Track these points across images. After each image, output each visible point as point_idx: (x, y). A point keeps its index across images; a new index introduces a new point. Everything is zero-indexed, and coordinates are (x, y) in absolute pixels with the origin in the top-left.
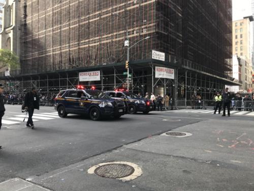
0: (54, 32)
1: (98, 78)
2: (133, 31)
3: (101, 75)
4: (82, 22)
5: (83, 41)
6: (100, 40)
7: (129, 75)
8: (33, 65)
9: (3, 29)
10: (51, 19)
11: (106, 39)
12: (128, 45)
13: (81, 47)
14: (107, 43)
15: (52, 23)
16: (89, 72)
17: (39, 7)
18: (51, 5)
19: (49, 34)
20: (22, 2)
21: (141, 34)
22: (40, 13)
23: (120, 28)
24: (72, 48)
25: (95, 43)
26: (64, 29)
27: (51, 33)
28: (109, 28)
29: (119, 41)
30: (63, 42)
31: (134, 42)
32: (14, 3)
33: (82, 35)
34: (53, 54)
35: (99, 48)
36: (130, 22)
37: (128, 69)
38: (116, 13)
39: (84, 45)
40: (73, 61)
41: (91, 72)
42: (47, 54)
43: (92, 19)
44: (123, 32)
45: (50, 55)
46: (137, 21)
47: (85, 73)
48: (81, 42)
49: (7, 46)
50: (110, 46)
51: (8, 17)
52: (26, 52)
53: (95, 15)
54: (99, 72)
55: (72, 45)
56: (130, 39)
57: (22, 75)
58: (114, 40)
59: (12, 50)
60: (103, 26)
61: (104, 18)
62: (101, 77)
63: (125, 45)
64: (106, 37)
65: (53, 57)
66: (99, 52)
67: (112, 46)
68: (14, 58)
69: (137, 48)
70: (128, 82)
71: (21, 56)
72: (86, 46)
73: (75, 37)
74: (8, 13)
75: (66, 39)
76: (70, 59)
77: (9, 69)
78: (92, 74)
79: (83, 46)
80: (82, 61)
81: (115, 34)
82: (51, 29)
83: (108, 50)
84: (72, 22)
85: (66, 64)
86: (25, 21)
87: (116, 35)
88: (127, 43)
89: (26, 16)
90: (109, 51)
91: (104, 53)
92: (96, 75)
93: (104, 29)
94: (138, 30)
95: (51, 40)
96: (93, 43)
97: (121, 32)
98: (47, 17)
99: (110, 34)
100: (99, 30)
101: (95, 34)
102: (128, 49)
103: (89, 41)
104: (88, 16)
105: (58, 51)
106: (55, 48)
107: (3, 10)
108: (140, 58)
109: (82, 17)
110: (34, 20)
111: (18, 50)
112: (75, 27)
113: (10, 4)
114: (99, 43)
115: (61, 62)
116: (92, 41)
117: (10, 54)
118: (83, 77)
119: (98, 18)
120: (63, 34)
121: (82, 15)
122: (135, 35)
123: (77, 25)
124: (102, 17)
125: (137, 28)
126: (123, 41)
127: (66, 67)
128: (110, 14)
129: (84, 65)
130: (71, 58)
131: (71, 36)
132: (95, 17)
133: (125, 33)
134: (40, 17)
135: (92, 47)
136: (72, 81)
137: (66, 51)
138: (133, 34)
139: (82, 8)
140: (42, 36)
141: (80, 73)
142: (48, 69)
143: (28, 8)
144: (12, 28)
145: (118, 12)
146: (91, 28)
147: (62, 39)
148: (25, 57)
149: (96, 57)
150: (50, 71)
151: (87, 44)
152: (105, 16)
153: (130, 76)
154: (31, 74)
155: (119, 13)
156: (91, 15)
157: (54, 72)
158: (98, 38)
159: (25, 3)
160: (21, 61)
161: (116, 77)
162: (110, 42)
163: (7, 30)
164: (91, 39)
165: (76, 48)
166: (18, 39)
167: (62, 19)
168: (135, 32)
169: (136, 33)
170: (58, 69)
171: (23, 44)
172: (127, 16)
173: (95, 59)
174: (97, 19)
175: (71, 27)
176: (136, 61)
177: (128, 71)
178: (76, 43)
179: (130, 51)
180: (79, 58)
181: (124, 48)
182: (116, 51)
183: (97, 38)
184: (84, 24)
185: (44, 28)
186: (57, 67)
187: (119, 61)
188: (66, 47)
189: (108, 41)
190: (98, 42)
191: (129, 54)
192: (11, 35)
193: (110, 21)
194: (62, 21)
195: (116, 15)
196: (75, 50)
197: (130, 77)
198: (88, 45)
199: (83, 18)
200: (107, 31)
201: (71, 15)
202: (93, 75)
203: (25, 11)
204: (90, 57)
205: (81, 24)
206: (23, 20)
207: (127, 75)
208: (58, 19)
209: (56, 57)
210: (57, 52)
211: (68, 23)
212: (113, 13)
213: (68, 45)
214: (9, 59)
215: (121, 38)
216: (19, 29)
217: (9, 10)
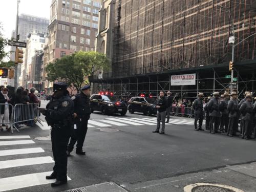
0: (146, 32)
1: (192, 82)
2: (241, 24)
3: (196, 78)
4: (177, 19)
5: (177, 40)
6: (197, 38)
7: (233, 79)
8: (123, 68)
9: (98, 33)
10: (144, 18)
11: (204, 36)
12: (233, 42)
13: (174, 47)
14: (206, 41)
15: (145, 23)
16: (183, 75)
17: (133, 7)
18: (145, 4)
19: (141, 34)
20: (117, 4)
21: (252, 27)
22: (133, 13)
23: (223, 22)
24: (164, 48)
25: (191, 41)
26: (157, 28)
27: (143, 33)
28: (210, 22)
29: (222, 37)
30: (155, 43)
31: (242, 38)
32: (110, 6)
33: (176, 33)
34: (144, 56)
35: (196, 47)
36: (237, 13)
37: (232, 71)
38: (219, 4)
39: (178, 44)
40: (165, 62)
41: (184, 75)
42: (138, 56)
43: (189, 14)
44: (228, 26)
45: (141, 57)
46: (247, 11)
47: (178, 76)
48: (175, 41)
49: (101, 49)
50: (209, 44)
51: (103, 20)
52: (118, 54)
53: (192, 10)
54: (194, 75)
55: (165, 45)
56: (236, 35)
57: (114, 78)
58: (215, 37)
59: (105, 53)
60: (202, 21)
61: (203, 12)
62: (196, 81)
63: (229, 42)
64: (205, 34)
65: (144, 59)
66: (195, 52)
67: (212, 44)
68: (107, 61)
69: (246, 44)
70: (231, 87)
71: (113, 59)
72: (180, 45)
73: (168, 35)
74: (104, 16)
75: (158, 39)
76: (161, 61)
77: (102, 71)
78: (186, 77)
79: (177, 46)
80: (175, 63)
81: (216, 29)
82: (144, 29)
83: (206, 49)
84: (165, 19)
85: (157, 67)
86: (119, 23)
87: (218, 30)
88: (231, 40)
89: (119, 18)
90: (208, 50)
91: (201, 53)
92: (190, 79)
93: (202, 25)
94: (248, 22)
95: (143, 41)
96: (189, 41)
97: (225, 27)
98: (140, 17)
99: (209, 30)
100: (197, 27)
101: (192, 31)
102: (234, 46)
103: (184, 40)
104: (184, 11)
105: (149, 52)
106: (146, 49)
107: (99, 14)
108: (250, 57)
109: (177, 13)
110: (127, 21)
111: (111, 53)
112: (169, 25)
113: (106, 7)
114: (195, 42)
115: (151, 64)
116: (187, 39)
117: (103, 57)
118: (175, 81)
119: (196, 13)
120: (156, 33)
121: (177, 11)
122: (244, 28)
123: (172, 22)
124: (201, 11)
125: (246, 20)
126: (227, 37)
127: (157, 69)
128: (212, 6)
129: (177, 67)
130: (163, 59)
131: (164, 35)
132: (192, 11)
133: (230, 27)
134: (132, 18)
135: (187, 46)
136: (162, 85)
137: (158, 52)
138: (241, 27)
139: (178, 3)
140: (134, 37)
141: (172, 76)
142: (138, 72)
143: (122, 9)
144: (106, 31)
145: (221, 3)
146: (186, 25)
147: (154, 39)
148: (117, 60)
149: (191, 58)
150: (140, 74)
151: (181, 43)
152: (205, 9)
153: (235, 80)
154: (121, 77)
155: (223, 4)
156: (187, 10)
157: (144, 75)
158: (195, 35)
159: (120, 5)
160: (113, 64)
161: (216, 82)
162: (209, 40)
163: (102, 33)
164: (186, 38)
165: (169, 48)
166: (111, 42)
167: (156, 17)
168: (243, 25)
169: (245, 26)
170: (148, 72)
171: (116, 47)
172: (233, 7)
173: (190, 60)
174: (194, 14)
175: (164, 25)
176: (244, 61)
177: (232, 74)
178: (169, 43)
179: (235, 50)
180: (172, 59)
181: (228, 46)
182: (217, 50)
183: (193, 36)
184: (180, 21)
185: (136, 28)
186: (147, 69)
187: (220, 61)
188: (158, 47)
189: (207, 38)
190: (194, 40)
191: (234, 53)
192: (105, 38)
193: (210, 15)
194: (155, 20)
195: (218, 7)
196: (167, 50)
197: (234, 82)
198: (182, 45)
199: (179, 14)
200: (206, 27)
201: (165, 13)
202: (187, 79)
203: (119, 13)
204: (185, 58)
205: (176, 21)
206: (117, 22)
207: (230, 79)
208: (151, 18)
209: (147, 59)
210: (148, 54)
211: (161, 21)
212: (216, 5)
213: (160, 45)
214: (102, 62)
215: (224, 34)
216: (113, 32)
217: (104, 13)
